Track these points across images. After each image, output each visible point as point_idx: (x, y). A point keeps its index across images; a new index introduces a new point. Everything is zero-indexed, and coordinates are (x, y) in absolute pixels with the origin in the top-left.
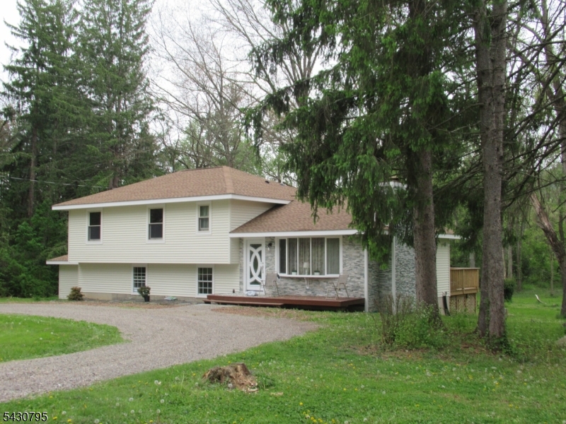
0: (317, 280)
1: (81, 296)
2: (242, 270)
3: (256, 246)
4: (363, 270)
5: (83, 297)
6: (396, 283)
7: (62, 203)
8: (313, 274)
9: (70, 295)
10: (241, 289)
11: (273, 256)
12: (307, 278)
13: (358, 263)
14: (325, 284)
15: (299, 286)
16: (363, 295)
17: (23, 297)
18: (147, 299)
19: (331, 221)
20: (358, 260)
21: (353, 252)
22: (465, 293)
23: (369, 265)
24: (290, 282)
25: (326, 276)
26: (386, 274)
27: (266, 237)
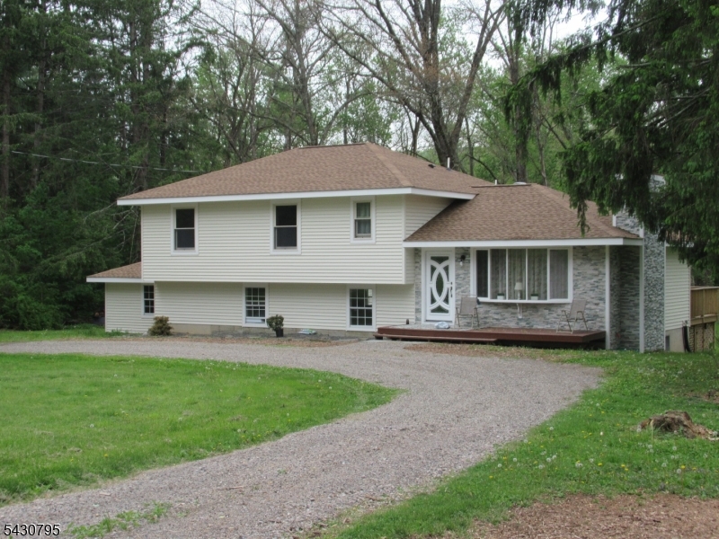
0: (535, 306)
1: (170, 328)
2: (418, 293)
3: (440, 260)
4: (603, 292)
5: (171, 331)
6: (645, 310)
7: (128, 197)
8: (529, 299)
9: (154, 328)
10: (418, 319)
11: (467, 273)
12: (520, 304)
13: (596, 284)
14: (547, 312)
15: (507, 315)
16: (603, 327)
17: (22, 328)
18: (280, 333)
19: (554, 225)
20: (595, 279)
21: (588, 269)
22: (705, 322)
23: (611, 286)
24: (493, 310)
25: (549, 301)
26: (631, 298)
27: (456, 248)
